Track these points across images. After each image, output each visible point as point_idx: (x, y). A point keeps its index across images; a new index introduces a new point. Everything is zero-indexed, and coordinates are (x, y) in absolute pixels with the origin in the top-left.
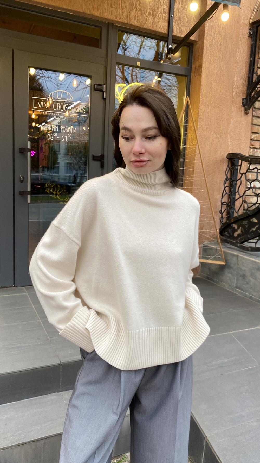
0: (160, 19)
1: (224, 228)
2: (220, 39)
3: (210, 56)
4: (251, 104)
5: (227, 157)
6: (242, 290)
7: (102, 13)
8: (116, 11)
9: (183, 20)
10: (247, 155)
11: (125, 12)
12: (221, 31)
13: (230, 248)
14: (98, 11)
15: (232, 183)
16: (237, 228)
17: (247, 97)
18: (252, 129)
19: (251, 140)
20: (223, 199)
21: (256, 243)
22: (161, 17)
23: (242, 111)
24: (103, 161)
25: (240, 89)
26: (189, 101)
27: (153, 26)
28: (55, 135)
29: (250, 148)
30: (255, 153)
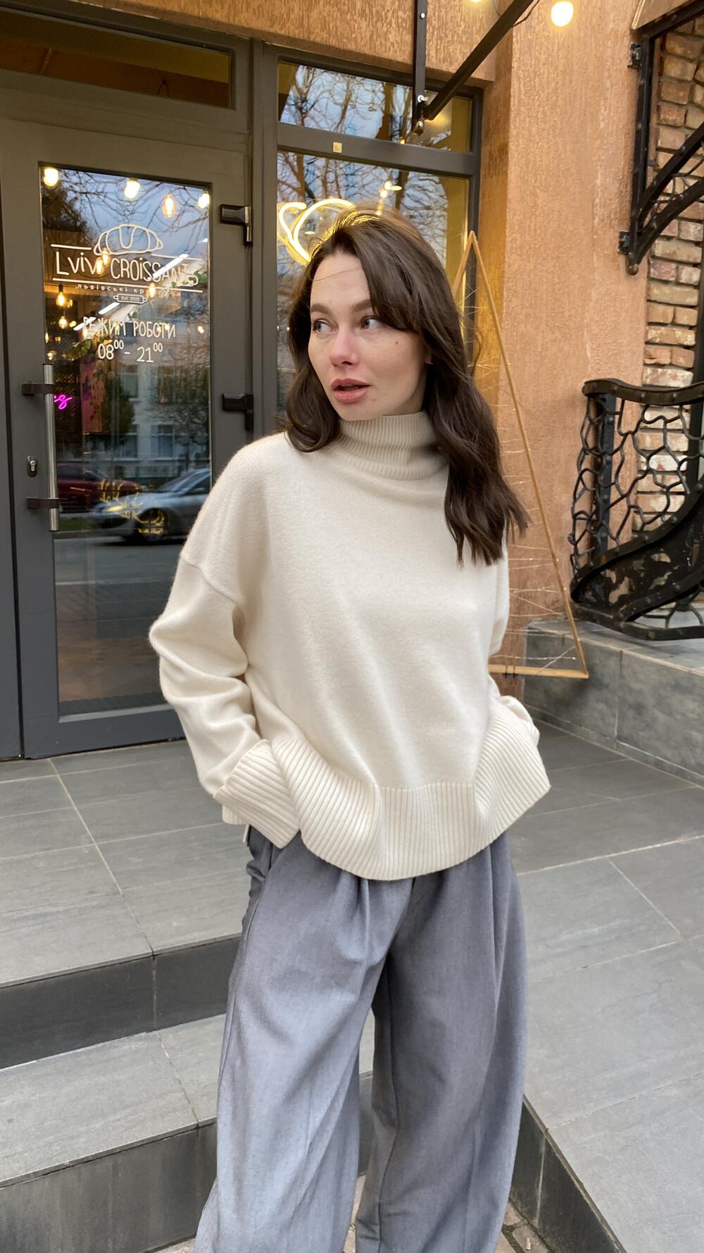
0: (391, 25)
1: (582, 581)
2: (552, 76)
3: (530, 122)
4: (642, 247)
5: (583, 392)
6: (636, 745)
7: (232, 12)
8: (272, 7)
9: (451, 27)
10: (637, 384)
11: (296, 10)
12: (555, 52)
13: (600, 634)
14: (222, 8)
15: (599, 460)
16: (617, 578)
17: (632, 227)
18: (648, 313)
19: (647, 343)
20: (577, 503)
21: (667, 618)
22: (393, 20)
23: (618, 266)
24: (250, 411)
25: (613, 206)
26: (476, 242)
27: (373, 45)
28: (119, 345)
29: (645, 365)
30: (658, 377)
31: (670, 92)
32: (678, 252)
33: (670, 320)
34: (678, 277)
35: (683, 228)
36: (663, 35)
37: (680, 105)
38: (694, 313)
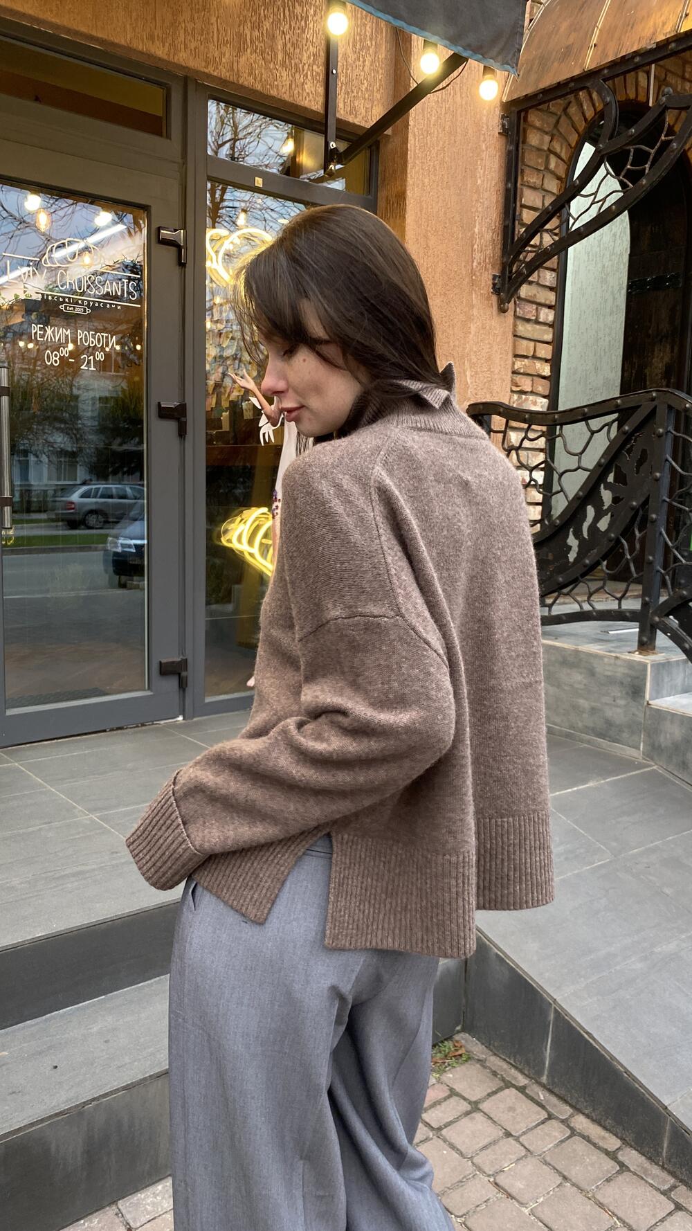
0: (307, 77)
3: (423, 174)
4: (513, 289)
7: (172, 51)
8: (206, 50)
11: (227, 55)
14: (163, 47)
17: (503, 271)
18: (514, 347)
19: (514, 372)
21: (550, 606)
22: (309, 73)
23: (491, 304)
24: (183, 419)
25: (488, 252)
27: (292, 93)
28: (64, 352)
29: (512, 391)
30: (522, 403)
31: (531, 158)
32: (538, 295)
33: (532, 354)
34: (537, 316)
35: (541, 275)
36: (526, 111)
37: (539, 170)
38: (550, 348)
